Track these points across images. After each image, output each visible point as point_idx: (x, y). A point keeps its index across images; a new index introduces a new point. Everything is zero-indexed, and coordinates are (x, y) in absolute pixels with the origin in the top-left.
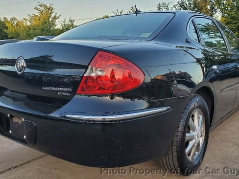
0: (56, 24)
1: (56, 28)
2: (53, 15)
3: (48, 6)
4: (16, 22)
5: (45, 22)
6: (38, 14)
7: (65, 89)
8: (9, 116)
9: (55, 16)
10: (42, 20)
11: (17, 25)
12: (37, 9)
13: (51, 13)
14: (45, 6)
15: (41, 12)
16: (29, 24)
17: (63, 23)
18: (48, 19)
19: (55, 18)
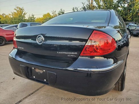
0: (25, 17)
1: (25, 19)
2: (24, 12)
3: (21, 8)
4: (5, 16)
5: (20, 16)
6: (16, 12)
7: (73, 53)
8: (33, 68)
9: (25, 13)
10: (18, 15)
11: (6, 17)
12: (15, 9)
13: (23, 12)
14: (20, 8)
15: (18, 11)
16: (12, 17)
17: (29, 16)
18: (22, 14)
19: (25, 14)
